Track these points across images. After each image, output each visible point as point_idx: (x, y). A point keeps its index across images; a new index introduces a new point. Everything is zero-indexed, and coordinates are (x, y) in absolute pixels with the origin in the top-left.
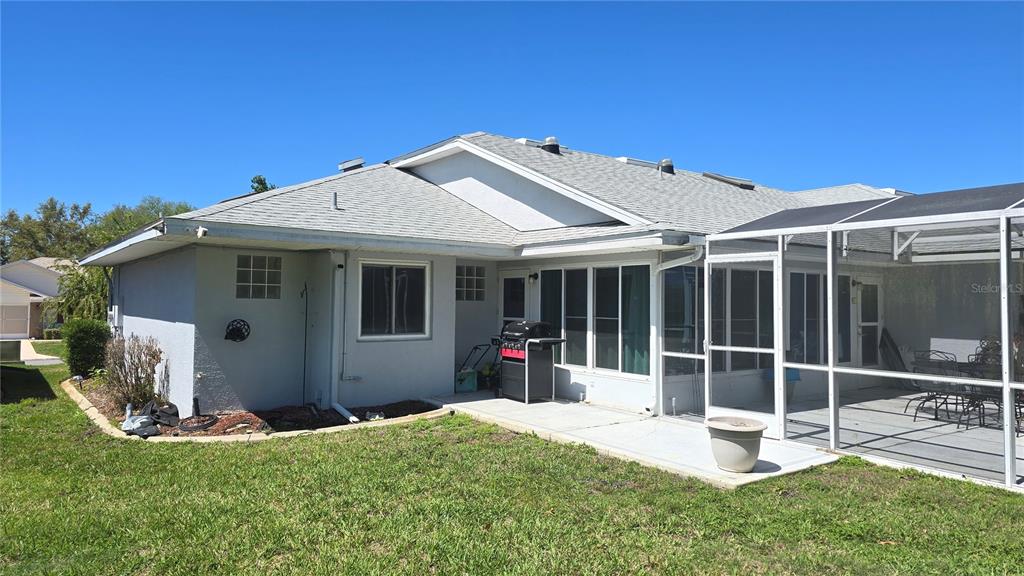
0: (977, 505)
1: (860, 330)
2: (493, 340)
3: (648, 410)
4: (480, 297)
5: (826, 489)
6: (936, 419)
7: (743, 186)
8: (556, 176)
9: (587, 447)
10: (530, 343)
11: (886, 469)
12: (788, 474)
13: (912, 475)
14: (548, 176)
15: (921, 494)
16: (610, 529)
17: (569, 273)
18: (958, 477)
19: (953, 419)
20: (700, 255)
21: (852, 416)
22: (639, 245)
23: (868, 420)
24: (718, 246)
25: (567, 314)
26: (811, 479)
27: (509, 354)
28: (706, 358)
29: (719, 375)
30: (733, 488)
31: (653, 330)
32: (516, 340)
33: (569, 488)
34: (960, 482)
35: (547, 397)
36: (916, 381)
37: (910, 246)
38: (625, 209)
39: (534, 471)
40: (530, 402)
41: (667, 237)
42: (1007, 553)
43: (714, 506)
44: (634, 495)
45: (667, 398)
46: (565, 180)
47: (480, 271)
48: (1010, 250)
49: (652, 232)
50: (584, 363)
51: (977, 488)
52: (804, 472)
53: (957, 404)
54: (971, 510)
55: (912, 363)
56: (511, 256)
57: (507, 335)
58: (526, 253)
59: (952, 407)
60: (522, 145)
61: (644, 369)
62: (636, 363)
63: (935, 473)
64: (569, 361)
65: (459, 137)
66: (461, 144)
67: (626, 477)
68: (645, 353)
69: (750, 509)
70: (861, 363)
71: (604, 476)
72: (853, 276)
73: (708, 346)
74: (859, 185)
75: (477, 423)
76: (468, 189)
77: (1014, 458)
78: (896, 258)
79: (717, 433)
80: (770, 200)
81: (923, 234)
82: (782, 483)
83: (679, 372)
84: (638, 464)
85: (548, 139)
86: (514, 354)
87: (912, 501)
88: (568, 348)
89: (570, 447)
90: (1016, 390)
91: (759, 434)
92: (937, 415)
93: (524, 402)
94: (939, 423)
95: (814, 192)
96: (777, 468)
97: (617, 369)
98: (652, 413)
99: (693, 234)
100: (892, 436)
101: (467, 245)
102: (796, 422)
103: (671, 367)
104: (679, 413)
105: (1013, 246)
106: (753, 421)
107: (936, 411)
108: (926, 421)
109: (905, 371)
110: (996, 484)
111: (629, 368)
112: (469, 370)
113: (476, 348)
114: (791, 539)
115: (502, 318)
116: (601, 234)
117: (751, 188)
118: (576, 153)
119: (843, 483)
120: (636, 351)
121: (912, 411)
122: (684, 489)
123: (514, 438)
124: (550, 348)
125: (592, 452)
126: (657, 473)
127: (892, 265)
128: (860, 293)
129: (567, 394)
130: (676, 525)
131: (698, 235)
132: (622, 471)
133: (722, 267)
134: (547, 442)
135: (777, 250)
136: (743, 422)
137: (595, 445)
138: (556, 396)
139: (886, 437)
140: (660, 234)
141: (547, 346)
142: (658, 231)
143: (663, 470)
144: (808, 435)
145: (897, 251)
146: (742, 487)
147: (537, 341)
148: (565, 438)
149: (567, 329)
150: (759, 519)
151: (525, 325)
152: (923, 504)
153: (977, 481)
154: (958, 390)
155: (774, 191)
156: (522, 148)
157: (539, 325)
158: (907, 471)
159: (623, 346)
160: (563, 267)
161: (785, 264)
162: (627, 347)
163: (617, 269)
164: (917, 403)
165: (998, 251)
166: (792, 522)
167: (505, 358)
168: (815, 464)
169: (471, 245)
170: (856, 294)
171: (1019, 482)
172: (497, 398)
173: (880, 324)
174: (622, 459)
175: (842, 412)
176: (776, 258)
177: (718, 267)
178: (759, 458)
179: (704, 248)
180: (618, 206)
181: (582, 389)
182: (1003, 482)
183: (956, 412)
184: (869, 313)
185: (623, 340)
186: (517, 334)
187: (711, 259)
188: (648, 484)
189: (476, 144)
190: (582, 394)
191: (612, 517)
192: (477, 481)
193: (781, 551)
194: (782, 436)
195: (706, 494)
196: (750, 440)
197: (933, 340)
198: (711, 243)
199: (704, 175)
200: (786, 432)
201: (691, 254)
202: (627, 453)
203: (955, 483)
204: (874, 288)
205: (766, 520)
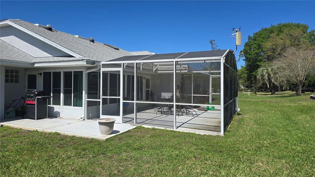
0: (167, 135)
1: (145, 91)
2: (22, 98)
3: (81, 118)
4: (17, 81)
5: (131, 136)
6: (161, 114)
7: (116, 49)
8: (49, 38)
9: (57, 133)
10: (37, 98)
11: (148, 128)
12: (122, 133)
13: (154, 129)
14: (46, 38)
15: (155, 134)
16: (60, 160)
17: (54, 73)
18: (164, 128)
19: (165, 113)
20: (99, 68)
21: (141, 115)
22: (79, 64)
23: (145, 115)
24: (105, 66)
25: (53, 87)
26: (128, 134)
27: (29, 102)
28: (101, 100)
29: (105, 106)
30: (105, 140)
31: (84, 92)
32: (32, 97)
33: (47, 148)
34: (164, 130)
35: (45, 117)
36: (157, 104)
37: (157, 68)
38: (74, 52)
39: (33, 144)
40: (37, 119)
41: (88, 62)
42: (172, 147)
43: (98, 146)
44: (71, 147)
45: (88, 114)
46: (52, 40)
47: (17, 72)
48: (176, 70)
49: (83, 60)
50: (59, 104)
51: (168, 131)
52: (126, 132)
53: (166, 109)
54: (166, 137)
55: (156, 99)
56: (30, 66)
57: (28, 96)
58: (36, 65)
59: (165, 110)
60: (37, 26)
61: (81, 105)
62: (78, 103)
63: (159, 128)
64: (54, 104)
65: (7, 20)
66: (9, 22)
67: (70, 141)
68: (81, 100)
69: (109, 146)
70: (145, 100)
71: (62, 142)
72: (143, 76)
73: (101, 97)
74: (147, 51)
75: (13, 128)
76: (12, 40)
77: (176, 122)
78: (154, 71)
79: (101, 124)
80: (123, 53)
81: (160, 65)
82: (120, 136)
83: (92, 105)
84: (75, 136)
85: (48, 25)
86: (31, 103)
87: (152, 136)
88: (53, 99)
89: (50, 134)
90: (177, 105)
91: (114, 122)
92: (162, 113)
93: (35, 119)
94: (162, 115)
95: (135, 52)
96: (119, 132)
97: (71, 106)
98: (83, 119)
99: (97, 61)
100: (150, 119)
101: (10, 61)
102: (127, 118)
103: (89, 104)
104: (92, 118)
105: (177, 69)
106: (112, 119)
107: (161, 112)
108: (159, 115)
109: (155, 101)
110: (172, 129)
111: (75, 105)
112: (12, 109)
113: (14, 101)
114: (119, 153)
115: (27, 89)
116: (65, 60)
117: (118, 49)
118: (59, 32)
119: (136, 134)
120: (78, 99)
121: (156, 112)
122: (89, 143)
123: (28, 133)
124: (46, 99)
125: (58, 134)
126: (81, 138)
127: (153, 73)
128: (145, 81)
129: (53, 115)
130: (84, 154)
131: (98, 62)
132: (68, 140)
133: (106, 72)
134: (42, 133)
135: (121, 67)
136: (109, 119)
137: (60, 132)
138: (48, 117)
139: (149, 119)
140: (85, 61)
141: (45, 99)
142: (85, 60)
143: (83, 137)
144: (129, 121)
145: (154, 70)
146: (107, 139)
147: (41, 97)
148: (49, 131)
149: (53, 93)
150: (111, 148)
151: (36, 92)
152: (155, 137)
153: (168, 129)
154: (166, 106)
155: (125, 51)
156: (37, 27)
157: (42, 91)
158: (152, 128)
159: (74, 98)
160: (52, 71)
161: (124, 72)
162: (75, 98)
163: (72, 72)
164: (157, 110)
165: (173, 70)
166: (120, 148)
167: (27, 104)
168: (129, 129)
169: (11, 61)
170: (144, 81)
171: (177, 128)
172: (24, 119)
173: (150, 89)
174: (69, 135)
175: (138, 114)
176: (121, 69)
177: (105, 72)
178: (113, 130)
179: (100, 66)
180: (71, 51)
181: (59, 113)
182: (173, 128)
183: (166, 111)
184: (147, 86)
185: (73, 96)
186: (32, 95)
187: (102, 70)
188: (77, 143)
189: (15, 23)
190: (58, 115)
191: (61, 156)
192: (8, 151)
193: (115, 157)
194: (122, 122)
195: (96, 143)
196: (110, 125)
197: (162, 93)
198: (102, 64)
199: (104, 44)
200: (123, 121)
201: (96, 68)
202: (71, 133)
203: (163, 130)
204: (149, 79)
205: (113, 148)
